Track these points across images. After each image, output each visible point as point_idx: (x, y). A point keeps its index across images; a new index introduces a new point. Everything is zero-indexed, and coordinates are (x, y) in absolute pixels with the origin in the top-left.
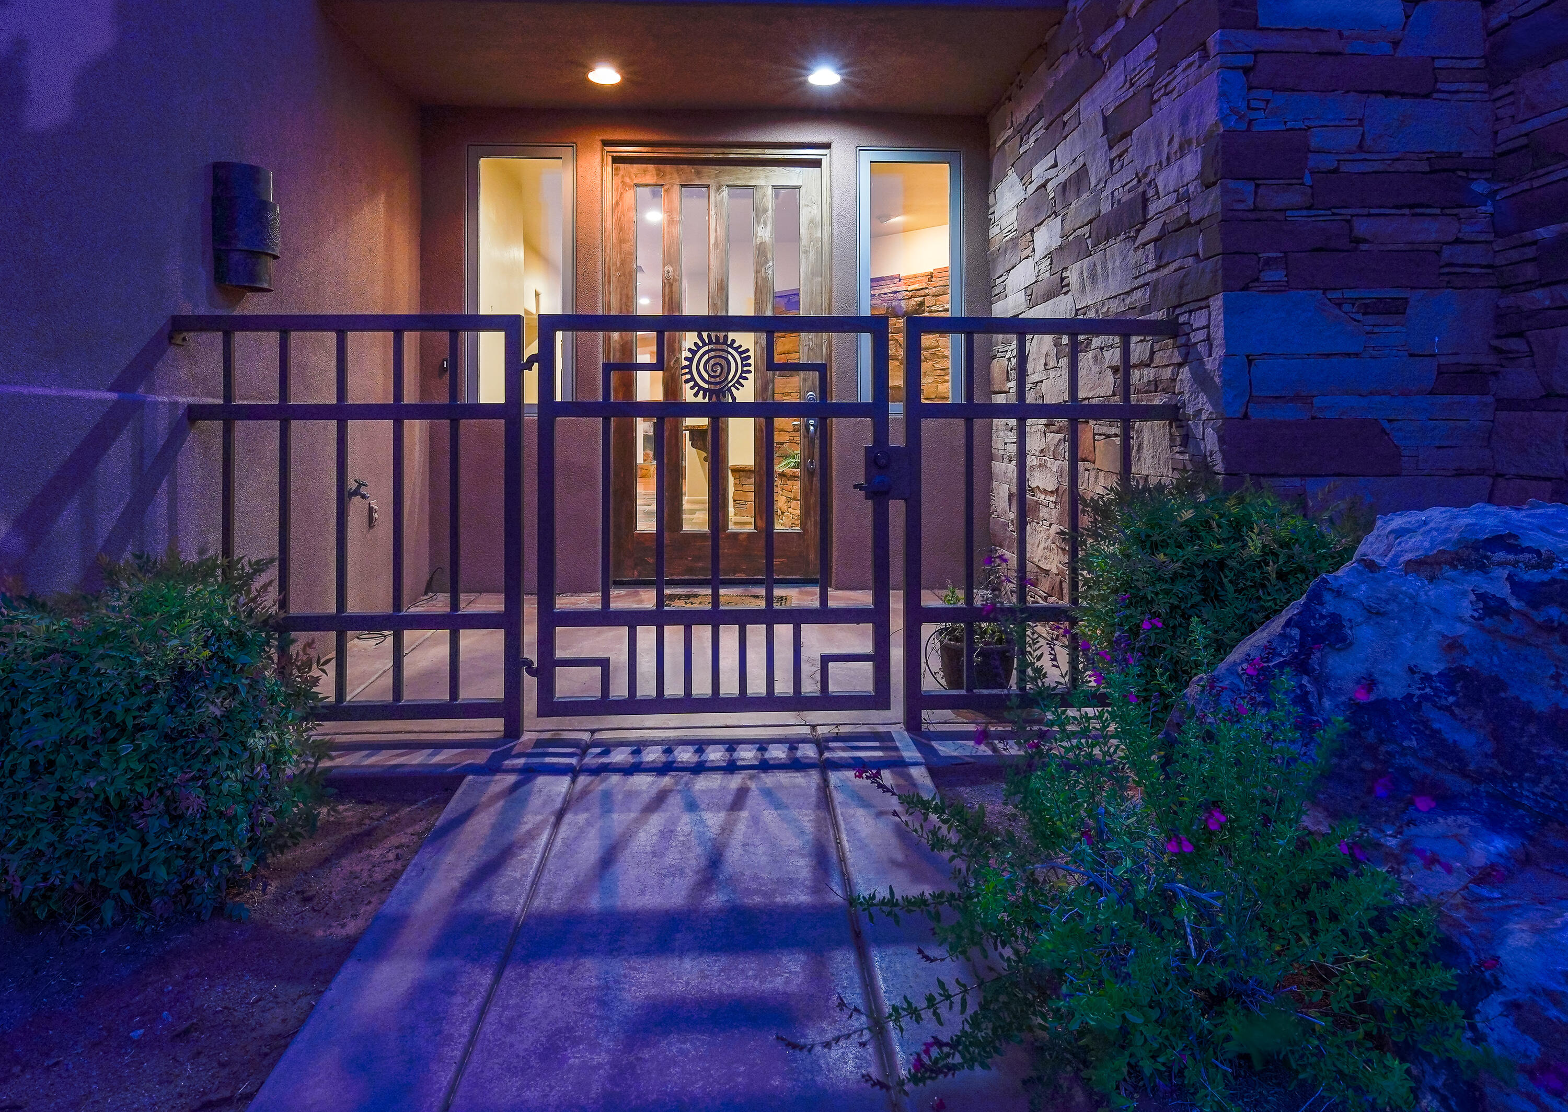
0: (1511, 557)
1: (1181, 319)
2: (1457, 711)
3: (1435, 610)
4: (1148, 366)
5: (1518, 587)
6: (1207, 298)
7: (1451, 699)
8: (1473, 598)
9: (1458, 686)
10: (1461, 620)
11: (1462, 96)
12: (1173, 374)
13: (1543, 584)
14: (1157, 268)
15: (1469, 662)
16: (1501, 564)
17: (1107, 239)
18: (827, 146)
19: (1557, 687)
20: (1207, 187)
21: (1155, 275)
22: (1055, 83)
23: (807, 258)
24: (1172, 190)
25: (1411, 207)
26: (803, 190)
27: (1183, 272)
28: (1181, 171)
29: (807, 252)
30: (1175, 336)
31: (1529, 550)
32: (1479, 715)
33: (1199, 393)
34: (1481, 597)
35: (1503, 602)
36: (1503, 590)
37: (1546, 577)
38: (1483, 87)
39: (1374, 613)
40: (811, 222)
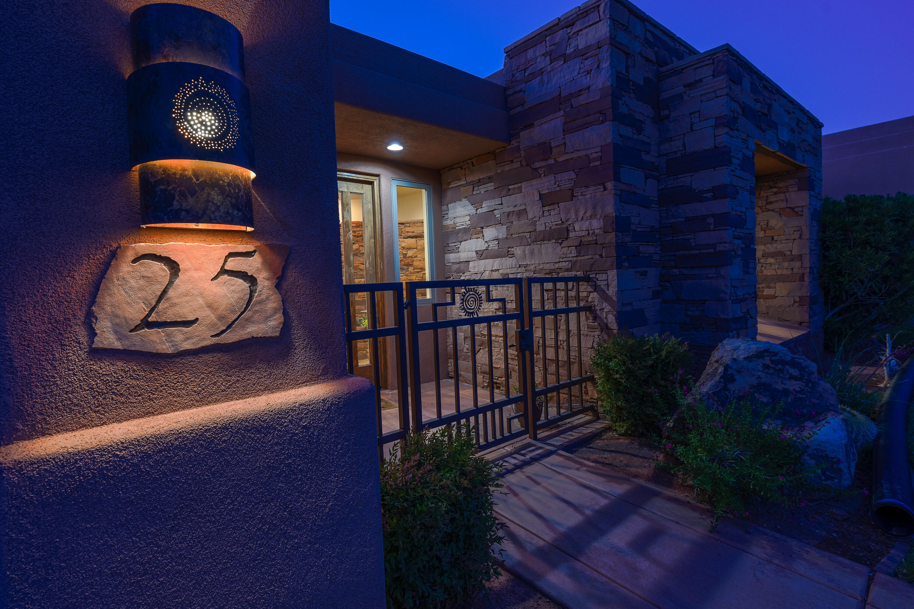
0: (769, 354)
1: (591, 276)
2: (763, 393)
3: (753, 369)
4: (571, 290)
5: (772, 362)
6: (607, 270)
7: (761, 391)
8: (762, 365)
9: (762, 387)
10: (759, 371)
11: (655, 209)
12: (587, 295)
13: (777, 360)
14: (577, 256)
15: (763, 381)
16: (766, 356)
17: (543, 240)
18: (378, 176)
19: (782, 384)
20: (605, 233)
21: (575, 259)
22: (502, 171)
23: (367, 229)
24: (584, 229)
25: (647, 242)
26: (364, 195)
27: (593, 260)
28: (591, 224)
29: (367, 227)
30: (588, 282)
31: (772, 352)
32: (768, 393)
33: (603, 302)
34: (764, 365)
35: (768, 365)
36: (769, 362)
37: (777, 358)
38: (657, 206)
39: (739, 372)
40: (368, 212)
